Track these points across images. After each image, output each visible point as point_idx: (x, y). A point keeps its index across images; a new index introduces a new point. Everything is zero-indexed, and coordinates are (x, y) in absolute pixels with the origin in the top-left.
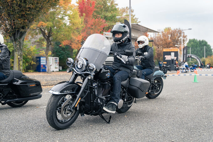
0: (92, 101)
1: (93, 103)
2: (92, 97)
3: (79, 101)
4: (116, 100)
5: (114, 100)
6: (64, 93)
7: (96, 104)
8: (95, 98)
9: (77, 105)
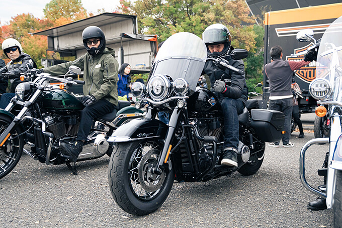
0: (194, 154)
1: (196, 158)
2: (192, 147)
3: (169, 152)
4: (234, 143)
5: (232, 144)
6: (138, 137)
7: (203, 159)
8: (198, 149)
9: (168, 160)
